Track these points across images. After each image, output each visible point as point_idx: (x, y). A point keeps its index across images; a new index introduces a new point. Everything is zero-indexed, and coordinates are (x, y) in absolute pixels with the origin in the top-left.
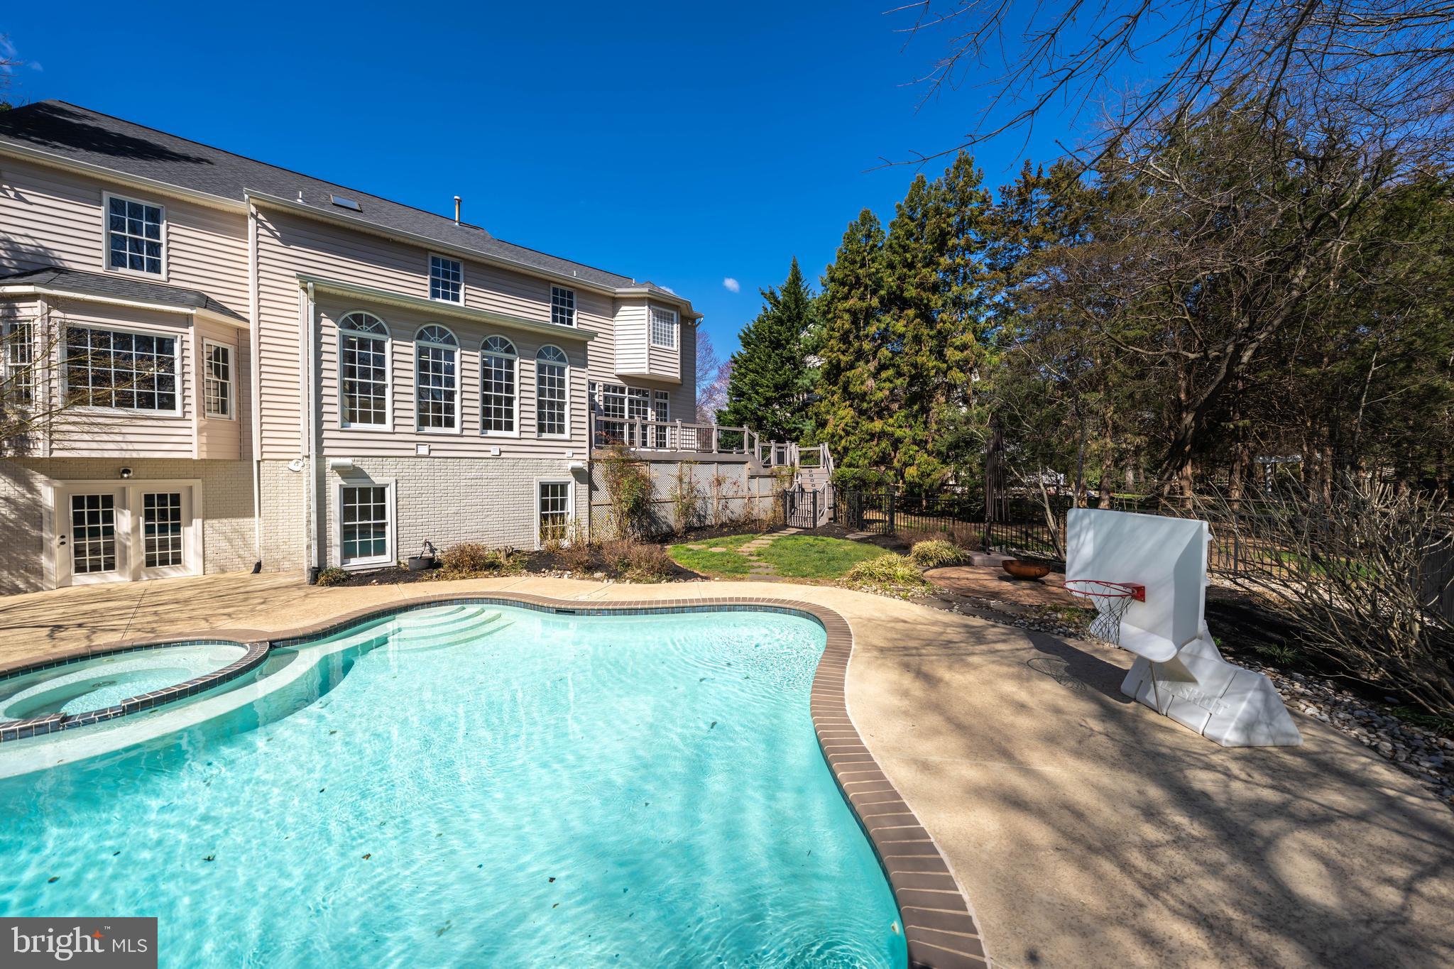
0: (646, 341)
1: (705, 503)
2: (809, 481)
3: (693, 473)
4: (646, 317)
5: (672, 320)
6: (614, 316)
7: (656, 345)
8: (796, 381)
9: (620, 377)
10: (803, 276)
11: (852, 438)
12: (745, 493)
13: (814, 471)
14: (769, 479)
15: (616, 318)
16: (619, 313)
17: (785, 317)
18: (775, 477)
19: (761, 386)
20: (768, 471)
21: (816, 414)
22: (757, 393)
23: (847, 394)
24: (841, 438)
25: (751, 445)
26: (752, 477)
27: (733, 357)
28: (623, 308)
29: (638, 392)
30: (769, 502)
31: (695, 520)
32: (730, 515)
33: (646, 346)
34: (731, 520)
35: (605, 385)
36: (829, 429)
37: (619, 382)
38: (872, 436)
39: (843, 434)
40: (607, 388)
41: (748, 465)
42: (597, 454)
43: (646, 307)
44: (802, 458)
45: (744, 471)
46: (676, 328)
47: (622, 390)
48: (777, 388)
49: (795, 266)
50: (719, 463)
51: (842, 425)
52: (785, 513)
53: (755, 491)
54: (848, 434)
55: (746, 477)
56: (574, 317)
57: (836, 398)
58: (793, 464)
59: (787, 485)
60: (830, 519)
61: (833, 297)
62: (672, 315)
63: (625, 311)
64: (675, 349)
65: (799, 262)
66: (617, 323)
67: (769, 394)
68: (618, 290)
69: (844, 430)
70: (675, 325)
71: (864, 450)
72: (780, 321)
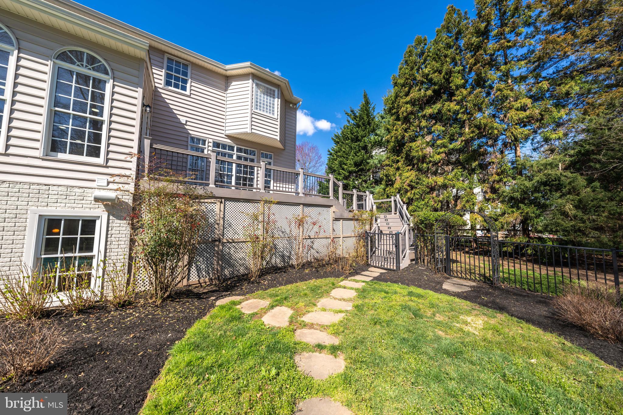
0: (249, 107)
1: (290, 243)
2: (385, 224)
3: (271, 212)
4: (250, 88)
5: (274, 95)
6: (226, 90)
7: (258, 111)
8: (369, 161)
9: (229, 137)
10: (371, 100)
11: (416, 191)
12: (330, 233)
13: (388, 216)
14: (352, 222)
15: (228, 92)
16: (231, 88)
17: (360, 123)
18: (357, 220)
19: (346, 164)
20: (350, 215)
21: (386, 176)
22: (343, 169)
23: (410, 161)
24: (407, 191)
25: (336, 191)
26: (337, 219)
27: (329, 151)
28: (234, 83)
29: (246, 152)
30: (351, 243)
31: (278, 261)
32: (316, 255)
33: (249, 111)
34: (315, 259)
35: (214, 142)
36: (397, 185)
37: (228, 141)
38: (432, 189)
39: (409, 188)
40: (217, 145)
41: (333, 209)
42: (145, 184)
43: (251, 81)
44: (378, 208)
45: (330, 214)
46: (277, 102)
47: (231, 148)
48: (356, 164)
49: (365, 96)
50: (305, 205)
51: (408, 182)
52: (367, 253)
53: (339, 233)
54: (412, 188)
55: (331, 219)
56: (188, 86)
57: (400, 164)
58: (371, 210)
59: (367, 227)
60: (412, 260)
61: (397, 96)
62: (274, 91)
63: (235, 85)
64: (275, 117)
65: (367, 92)
66: (228, 95)
67: (351, 169)
68: (228, 67)
69: (409, 185)
70: (276, 99)
71: (426, 200)
72: (358, 126)
